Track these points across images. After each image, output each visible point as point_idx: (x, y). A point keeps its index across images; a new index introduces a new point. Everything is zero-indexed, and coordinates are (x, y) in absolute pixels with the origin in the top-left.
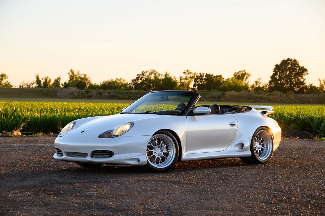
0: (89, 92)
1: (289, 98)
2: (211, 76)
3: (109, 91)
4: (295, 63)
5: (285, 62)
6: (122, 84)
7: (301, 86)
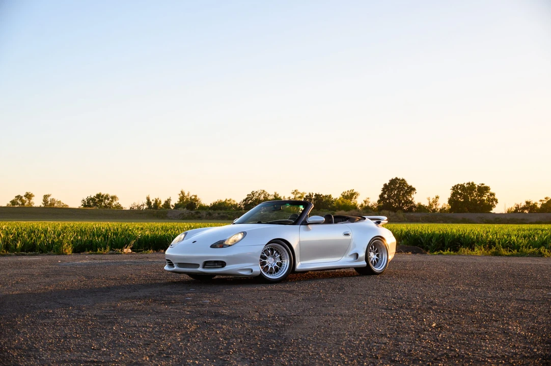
0: (200, 213)
1: (398, 217)
2: (320, 195)
3: (219, 211)
4: (403, 182)
5: (393, 182)
6: (232, 205)
7: (410, 205)
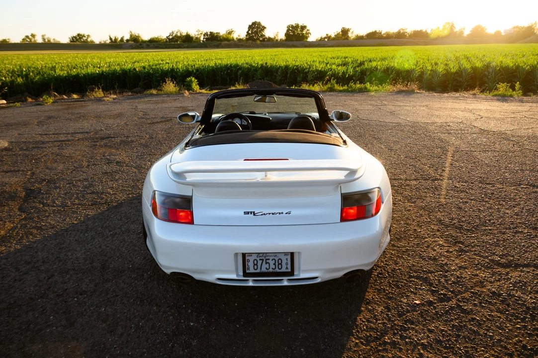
0: (142, 44)
2: (213, 33)
3: (154, 43)
4: (259, 24)
5: (254, 23)
7: (263, 37)
